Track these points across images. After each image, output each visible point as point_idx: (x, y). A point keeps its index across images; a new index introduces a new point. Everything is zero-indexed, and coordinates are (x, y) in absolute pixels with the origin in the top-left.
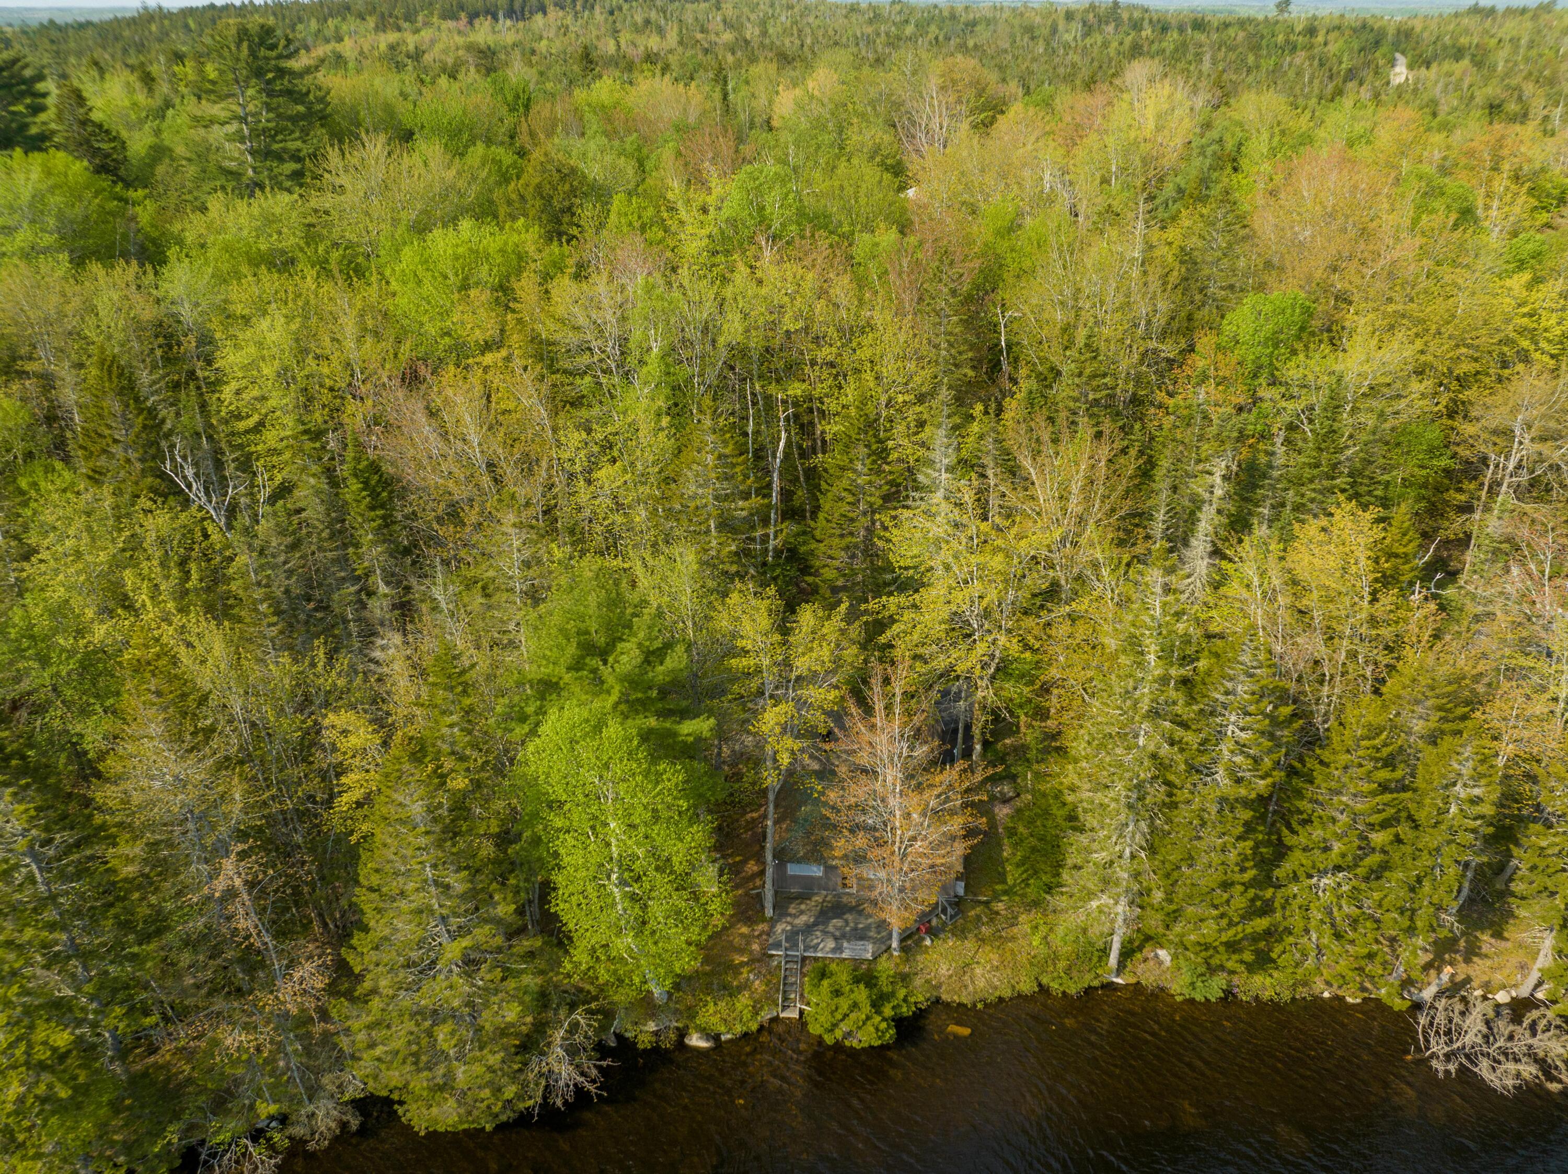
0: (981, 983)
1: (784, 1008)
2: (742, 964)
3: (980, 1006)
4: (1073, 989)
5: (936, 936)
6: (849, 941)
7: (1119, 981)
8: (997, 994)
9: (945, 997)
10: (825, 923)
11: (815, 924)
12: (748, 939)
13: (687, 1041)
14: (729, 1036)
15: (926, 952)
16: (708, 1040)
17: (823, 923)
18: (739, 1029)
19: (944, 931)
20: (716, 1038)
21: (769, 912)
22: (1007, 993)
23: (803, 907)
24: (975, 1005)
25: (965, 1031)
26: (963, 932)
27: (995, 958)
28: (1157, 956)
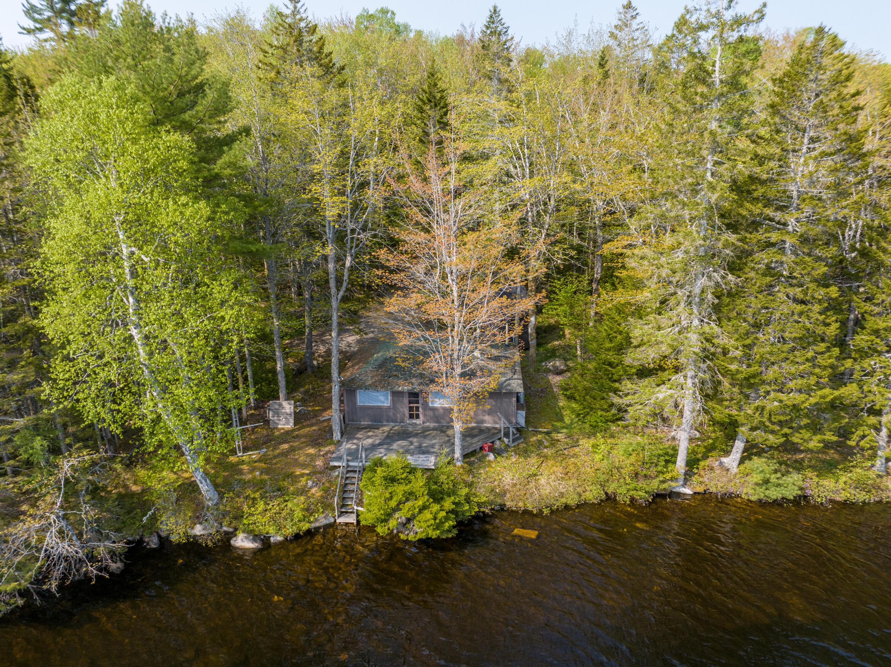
0: (546, 491)
1: (342, 514)
2: (302, 475)
3: (546, 511)
4: (641, 495)
5: (499, 454)
6: (412, 455)
7: (687, 491)
8: (563, 500)
9: (509, 504)
10: (390, 444)
11: (380, 444)
12: (313, 458)
13: (232, 542)
14: (280, 538)
15: (489, 466)
16: (254, 540)
17: (387, 444)
18: (290, 530)
19: (507, 451)
20: (265, 541)
21: (337, 436)
22: (572, 500)
23: (370, 434)
24: (541, 511)
25: (532, 534)
26: (526, 451)
27: (559, 470)
28: (721, 463)
